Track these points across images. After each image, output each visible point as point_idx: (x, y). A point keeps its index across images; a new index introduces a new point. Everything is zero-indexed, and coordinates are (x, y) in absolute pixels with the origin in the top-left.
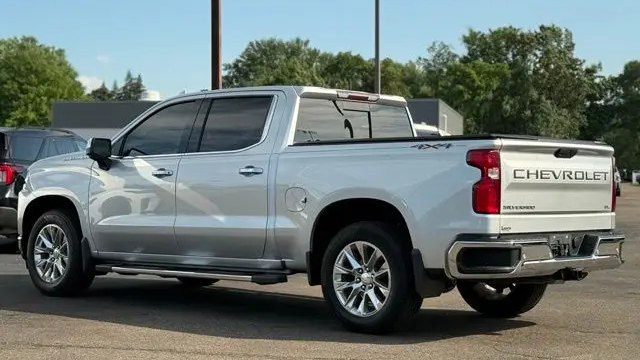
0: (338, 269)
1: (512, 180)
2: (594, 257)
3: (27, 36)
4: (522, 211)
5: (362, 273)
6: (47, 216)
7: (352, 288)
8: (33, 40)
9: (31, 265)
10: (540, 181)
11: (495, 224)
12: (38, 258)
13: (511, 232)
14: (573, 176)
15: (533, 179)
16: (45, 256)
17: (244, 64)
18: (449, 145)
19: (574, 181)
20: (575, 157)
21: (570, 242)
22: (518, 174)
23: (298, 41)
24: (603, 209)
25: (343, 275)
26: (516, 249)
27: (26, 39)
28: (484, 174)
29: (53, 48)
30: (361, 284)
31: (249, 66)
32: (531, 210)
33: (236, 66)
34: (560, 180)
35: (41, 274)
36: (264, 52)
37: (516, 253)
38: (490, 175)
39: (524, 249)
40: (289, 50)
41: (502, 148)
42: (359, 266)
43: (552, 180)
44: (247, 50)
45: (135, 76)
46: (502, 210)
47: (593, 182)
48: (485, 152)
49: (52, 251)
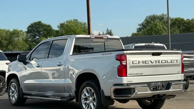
0: (83, 96)
1: (131, 64)
2: (170, 90)
3: (75, 19)
4: (137, 75)
5: (90, 97)
6: (12, 80)
7: (86, 103)
8: (77, 20)
9: (9, 96)
10: (144, 64)
11: (125, 80)
12: (11, 94)
13: (132, 82)
14: (160, 62)
15: (141, 64)
16: (13, 93)
17: (145, 24)
18: (111, 53)
19: (161, 64)
20: (161, 55)
21: (161, 85)
22: (134, 62)
23: (163, 15)
24: (177, 73)
25: (84, 98)
26: (133, 88)
27: (74, 20)
28: (121, 63)
29: (83, 22)
30: (89, 101)
31: (147, 24)
32: (142, 75)
33: (142, 24)
34: (154, 64)
35: (11, 98)
36: (152, 19)
37: (132, 90)
38: (123, 63)
39: (136, 88)
40: (160, 18)
41: (127, 54)
42: (89, 95)
43: (150, 64)
44: (146, 19)
45: (109, 30)
46: (128, 75)
47: (171, 63)
48: (121, 55)
49: (14, 91)
